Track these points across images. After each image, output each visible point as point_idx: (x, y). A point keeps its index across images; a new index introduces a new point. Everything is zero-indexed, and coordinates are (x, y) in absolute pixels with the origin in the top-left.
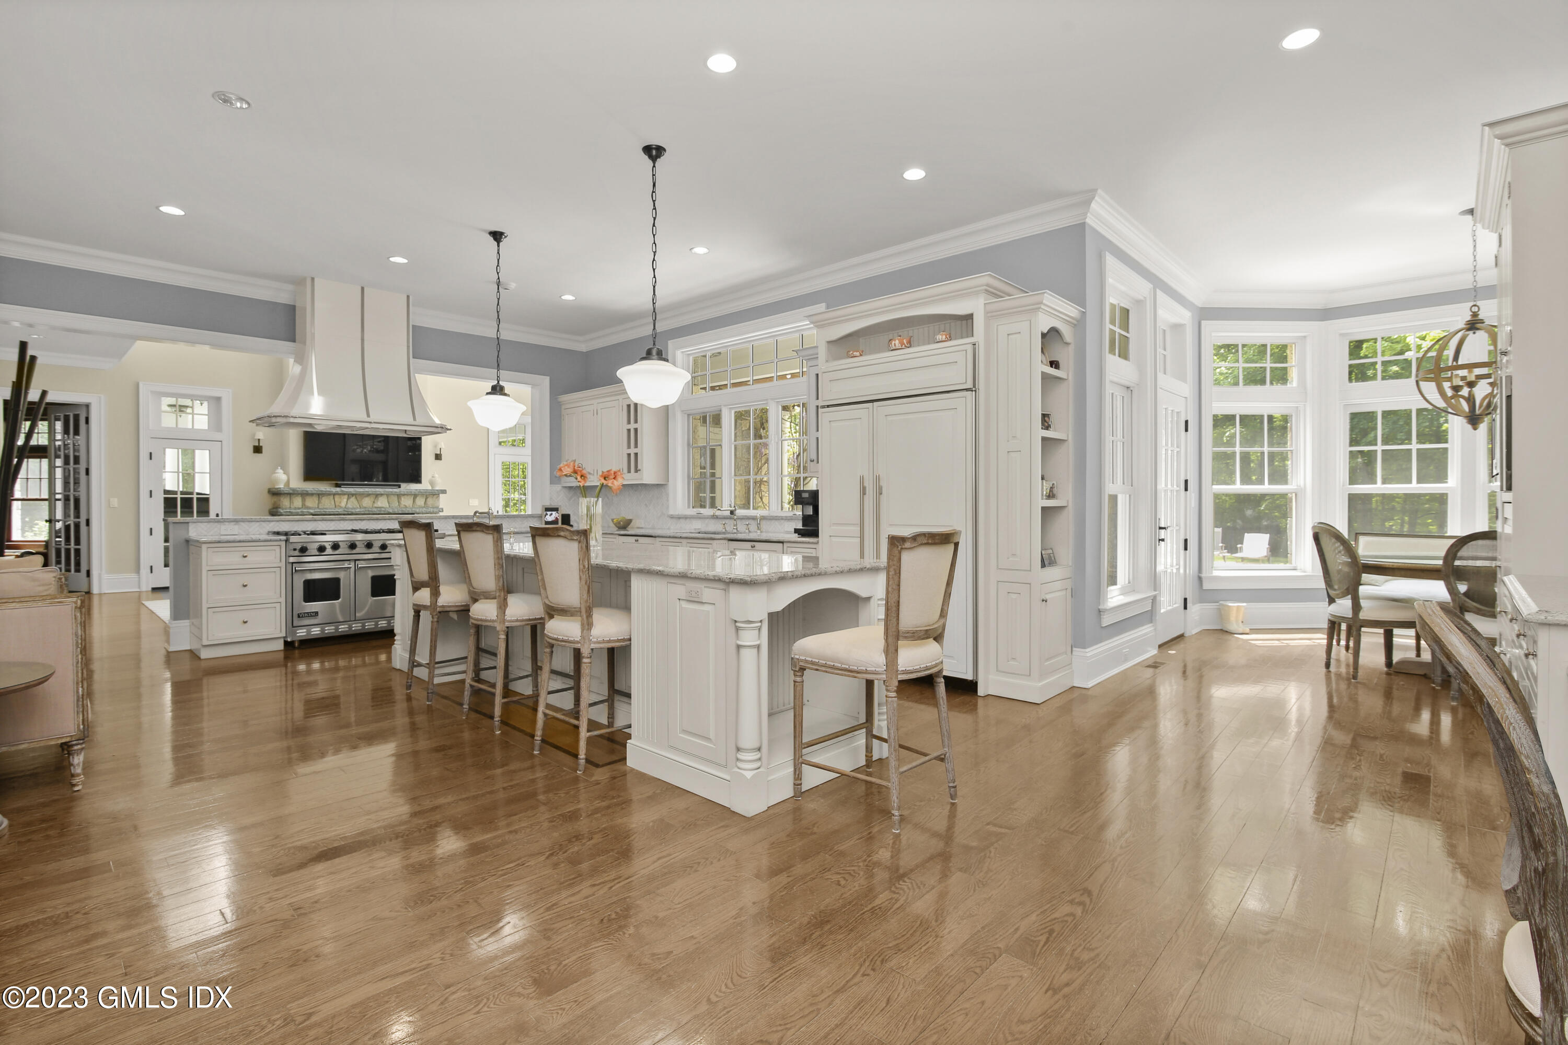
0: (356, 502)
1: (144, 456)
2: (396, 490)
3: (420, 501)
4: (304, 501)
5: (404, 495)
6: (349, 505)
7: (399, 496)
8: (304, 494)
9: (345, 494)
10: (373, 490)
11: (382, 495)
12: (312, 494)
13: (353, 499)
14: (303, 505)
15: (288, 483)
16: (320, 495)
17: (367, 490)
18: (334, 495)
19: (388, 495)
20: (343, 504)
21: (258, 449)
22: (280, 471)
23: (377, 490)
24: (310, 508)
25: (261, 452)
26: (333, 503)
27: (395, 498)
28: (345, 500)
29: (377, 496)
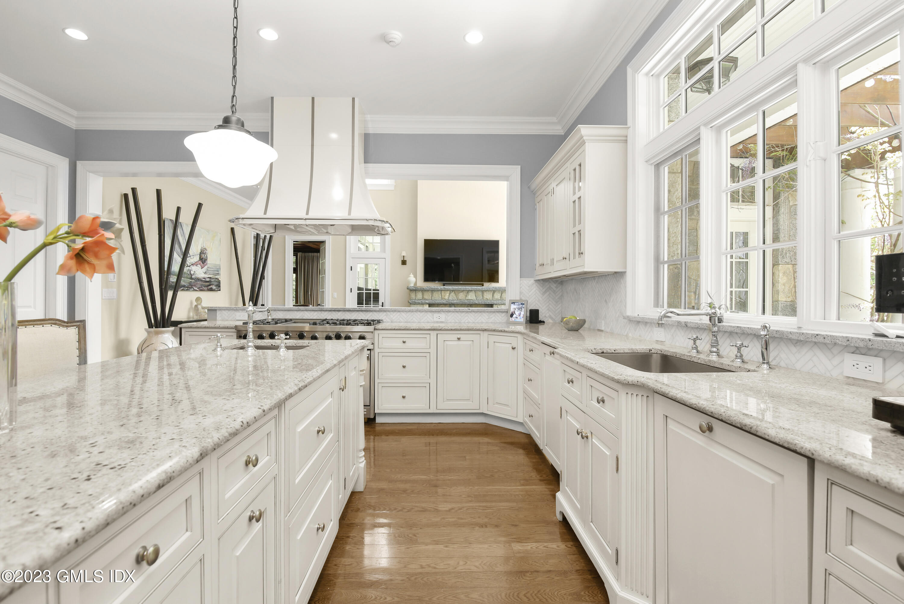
0: (455, 296)
1: (348, 268)
2: (480, 288)
3: (497, 296)
4: (423, 295)
5: (486, 291)
6: (451, 298)
7: (483, 291)
8: (423, 290)
9: (448, 291)
10: (464, 287)
11: (471, 291)
12: (428, 291)
13: (453, 294)
14: (423, 297)
15: (416, 283)
16: (433, 291)
17: (460, 287)
18: (441, 291)
19: (475, 291)
20: (446, 297)
21: (404, 262)
22: (412, 275)
23: (467, 287)
24: (427, 300)
25: (406, 264)
26: (441, 296)
27: (480, 293)
28: (448, 294)
29: (469, 291)
